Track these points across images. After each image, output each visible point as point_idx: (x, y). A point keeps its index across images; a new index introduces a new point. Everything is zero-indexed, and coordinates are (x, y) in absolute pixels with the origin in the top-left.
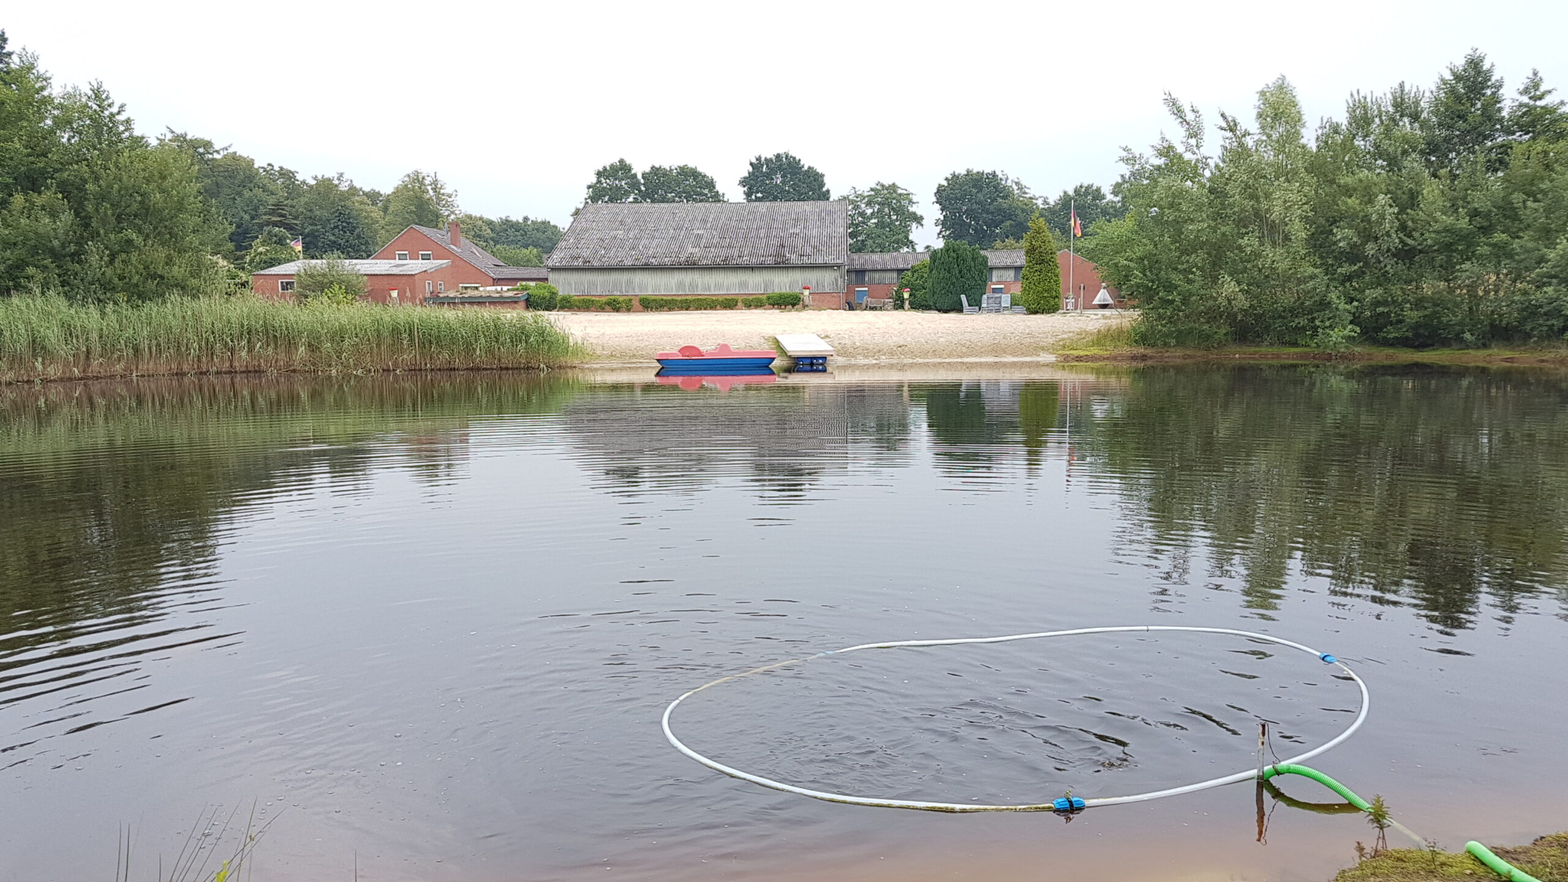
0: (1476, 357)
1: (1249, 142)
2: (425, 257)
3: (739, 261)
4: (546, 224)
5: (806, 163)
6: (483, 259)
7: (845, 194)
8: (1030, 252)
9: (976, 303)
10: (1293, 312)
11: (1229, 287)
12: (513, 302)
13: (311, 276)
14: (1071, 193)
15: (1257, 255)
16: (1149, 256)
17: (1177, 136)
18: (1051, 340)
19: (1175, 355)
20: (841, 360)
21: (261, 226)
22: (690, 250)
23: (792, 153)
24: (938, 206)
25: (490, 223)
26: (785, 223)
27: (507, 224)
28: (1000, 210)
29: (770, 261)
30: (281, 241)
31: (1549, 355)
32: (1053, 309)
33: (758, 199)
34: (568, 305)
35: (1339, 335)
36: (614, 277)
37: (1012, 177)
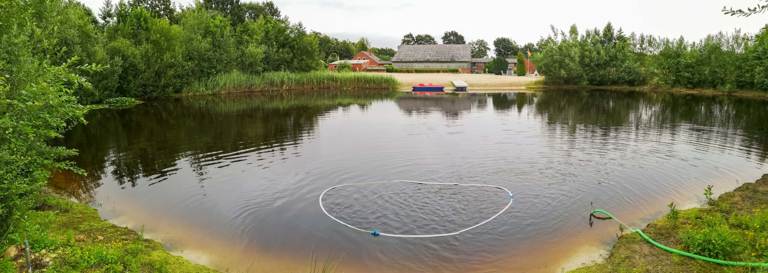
0: (610, 88)
1: (567, 39)
2: (364, 59)
3: (441, 60)
4: (391, 50)
5: (459, 34)
6: (376, 59)
7: (470, 42)
8: (518, 60)
9: (505, 73)
10: (576, 78)
11: (563, 72)
12: (383, 71)
13: (341, 64)
14: (527, 45)
15: (569, 64)
16: (546, 63)
17: (552, 35)
18: (524, 83)
19: (553, 87)
20: (470, 88)
21: (331, 52)
22: (428, 57)
23: (456, 31)
24: (494, 46)
25: (378, 49)
26: (454, 50)
27: (382, 49)
28: (510, 48)
29: (449, 60)
30: (335, 56)
31: (623, 87)
32: (524, 75)
33: (446, 43)
34: (396, 71)
35: (585, 83)
36: (408, 64)
37: (513, 40)
